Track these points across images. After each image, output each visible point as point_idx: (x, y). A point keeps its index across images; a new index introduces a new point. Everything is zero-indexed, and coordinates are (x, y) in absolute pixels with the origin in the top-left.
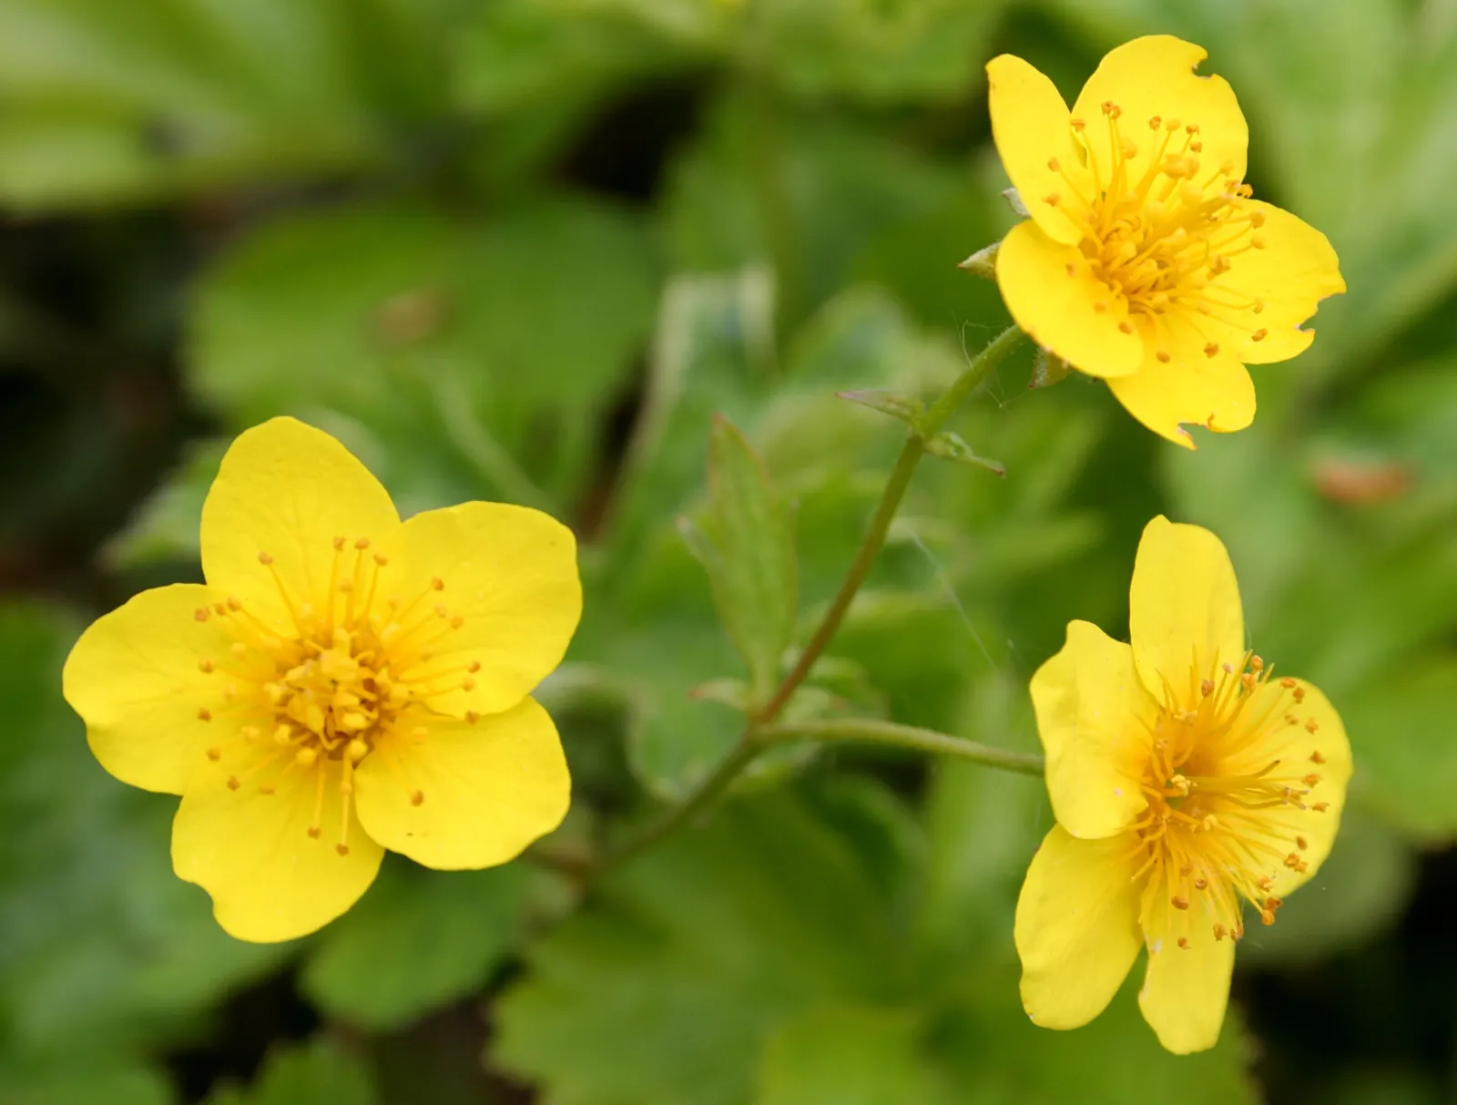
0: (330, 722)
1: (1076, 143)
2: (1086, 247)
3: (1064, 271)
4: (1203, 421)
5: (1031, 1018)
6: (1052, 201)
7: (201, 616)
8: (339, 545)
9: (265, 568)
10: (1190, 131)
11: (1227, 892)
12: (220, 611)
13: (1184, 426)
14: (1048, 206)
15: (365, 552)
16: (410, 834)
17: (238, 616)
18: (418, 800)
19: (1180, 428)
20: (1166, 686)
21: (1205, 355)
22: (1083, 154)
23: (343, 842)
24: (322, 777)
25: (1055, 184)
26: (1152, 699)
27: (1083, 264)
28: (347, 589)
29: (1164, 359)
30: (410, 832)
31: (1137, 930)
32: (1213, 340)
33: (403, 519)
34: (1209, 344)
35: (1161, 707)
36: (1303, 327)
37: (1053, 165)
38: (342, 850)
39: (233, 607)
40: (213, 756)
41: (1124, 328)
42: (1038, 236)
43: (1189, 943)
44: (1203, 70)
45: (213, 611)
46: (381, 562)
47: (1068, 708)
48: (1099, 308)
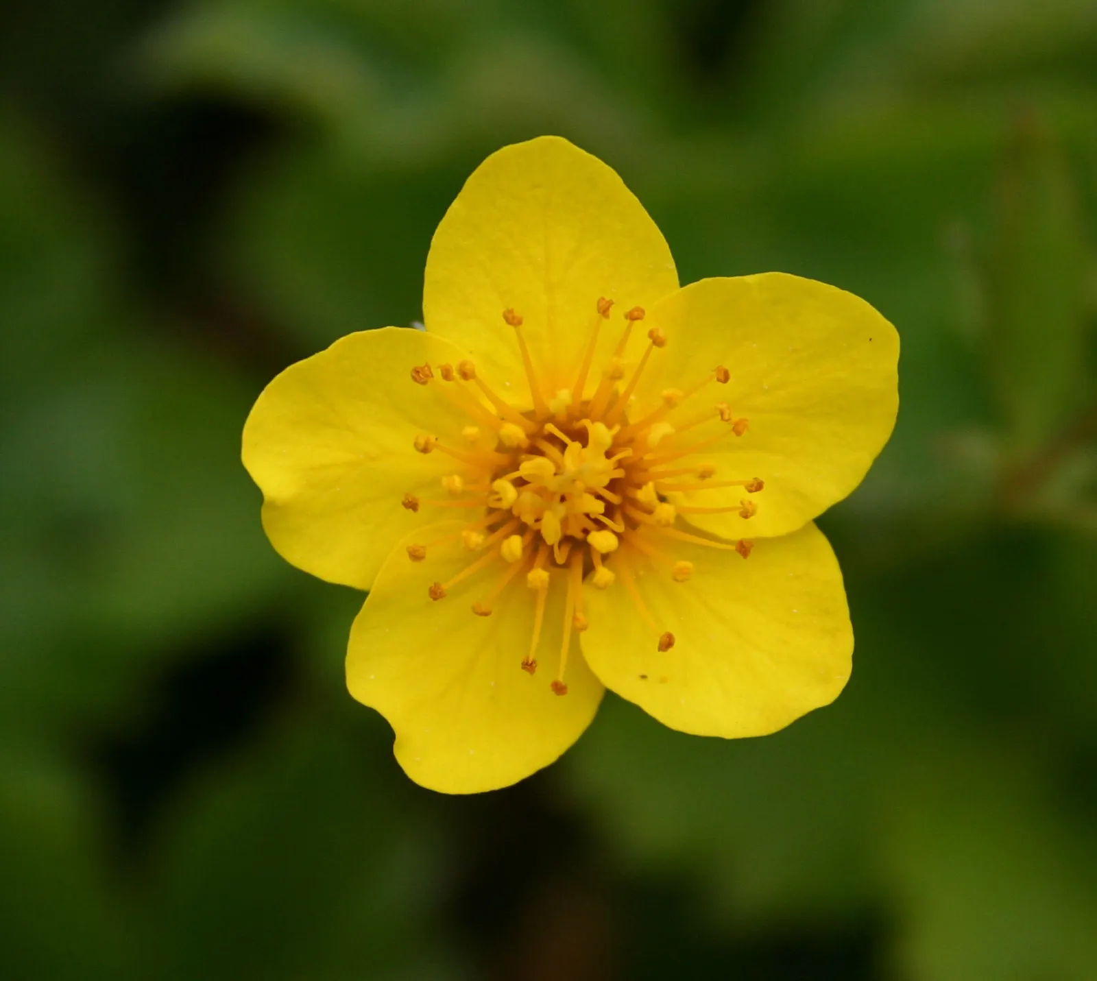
7: (421, 378)
8: (604, 310)
9: (510, 329)
12: (448, 378)
15: (637, 324)
16: (644, 677)
17: (470, 384)
18: (667, 643)
23: (560, 678)
30: (644, 673)
33: (684, 282)
38: (559, 689)
39: (465, 375)
40: (416, 556)
45: (438, 374)
46: (655, 339)
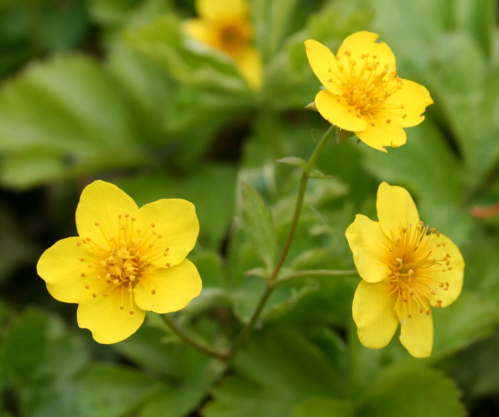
0: (123, 273)
1: (339, 66)
2: (344, 96)
3: (337, 101)
4: (390, 145)
5: (363, 344)
6: (330, 81)
7: (78, 245)
8: (120, 217)
9: (97, 227)
10: (374, 57)
11: (424, 301)
12: (85, 242)
13: (384, 147)
14: (329, 82)
15: (128, 218)
17: (90, 242)
18: (154, 293)
19: (382, 148)
20: (391, 232)
21: (387, 123)
22: (341, 69)
23: (132, 310)
24: (123, 291)
25: (331, 76)
26: (387, 238)
27: (344, 100)
28: (123, 228)
29: (373, 125)
30: (153, 307)
31: (396, 317)
32: (388, 118)
33: (139, 208)
34: (388, 120)
35: (391, 241)
36: (421, 116)
37: (330, 71)
38: (132, 313)
39: (88, 240)
40: (87, 288)
41: (358, 117)
42: (328, 93)
43: (412, 316)
44: (378, 41)
45: (82, 242)
46: (133, 220)
47: (359, 241)
48: (350, 111)
